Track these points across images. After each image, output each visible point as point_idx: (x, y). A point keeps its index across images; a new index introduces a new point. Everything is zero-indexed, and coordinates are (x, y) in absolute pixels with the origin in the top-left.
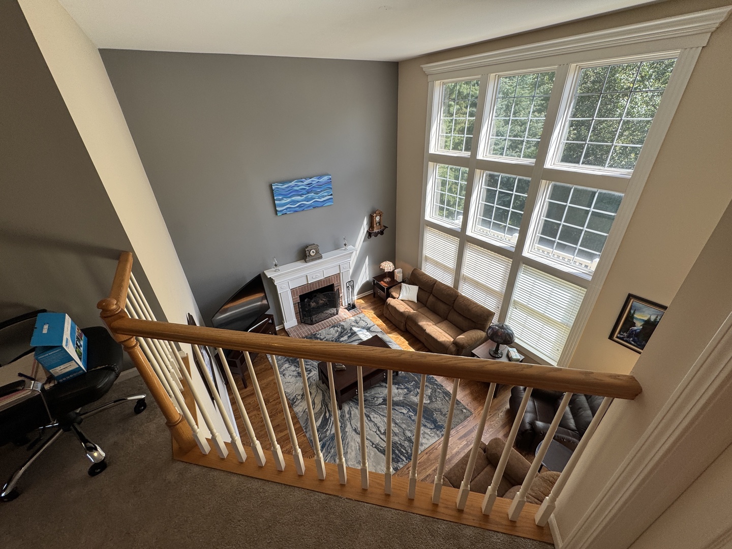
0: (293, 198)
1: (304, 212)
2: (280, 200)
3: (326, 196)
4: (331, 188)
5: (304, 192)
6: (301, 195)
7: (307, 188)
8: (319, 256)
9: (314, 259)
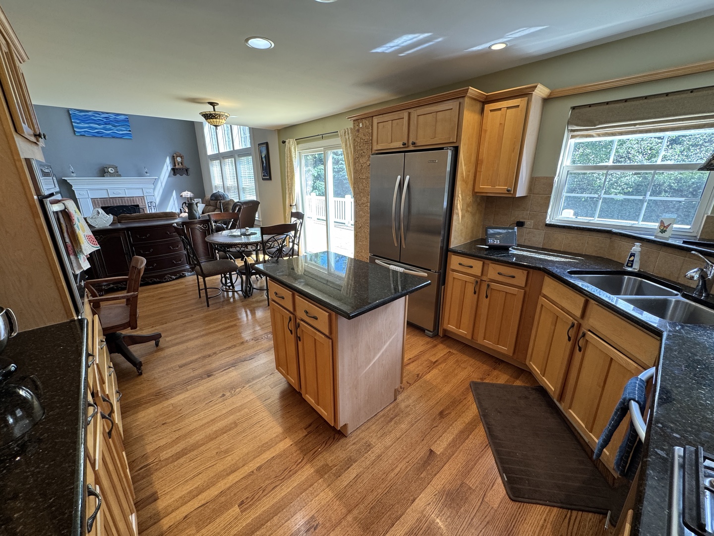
0: (91, 125)
1: (102, 139)
2: (78, 123)
3: (124, 131)
4: (129, 126)
5: (101, 122)
6: (99, 124)
7: (105, 120)
8: (117, 174)
9: (111, 175)
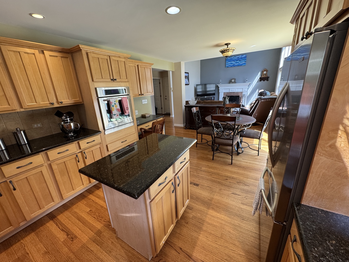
0: (232, 62)
1: (234, 67)
2: (227, 62)
3: (243, 62)
4: (246, 59)
5: (236, 60)
6: (234, 61)
7: (237, 59)
8: (235, 82)
9: (233, 83)
